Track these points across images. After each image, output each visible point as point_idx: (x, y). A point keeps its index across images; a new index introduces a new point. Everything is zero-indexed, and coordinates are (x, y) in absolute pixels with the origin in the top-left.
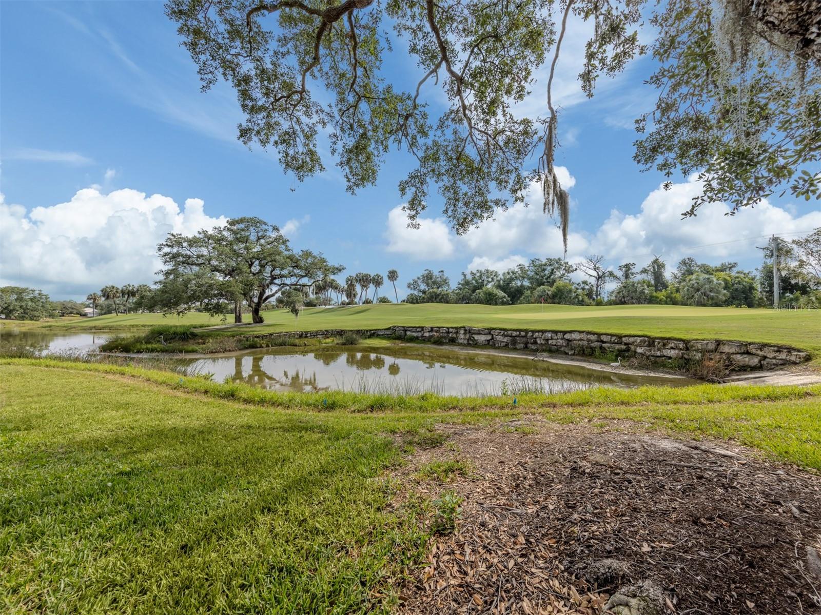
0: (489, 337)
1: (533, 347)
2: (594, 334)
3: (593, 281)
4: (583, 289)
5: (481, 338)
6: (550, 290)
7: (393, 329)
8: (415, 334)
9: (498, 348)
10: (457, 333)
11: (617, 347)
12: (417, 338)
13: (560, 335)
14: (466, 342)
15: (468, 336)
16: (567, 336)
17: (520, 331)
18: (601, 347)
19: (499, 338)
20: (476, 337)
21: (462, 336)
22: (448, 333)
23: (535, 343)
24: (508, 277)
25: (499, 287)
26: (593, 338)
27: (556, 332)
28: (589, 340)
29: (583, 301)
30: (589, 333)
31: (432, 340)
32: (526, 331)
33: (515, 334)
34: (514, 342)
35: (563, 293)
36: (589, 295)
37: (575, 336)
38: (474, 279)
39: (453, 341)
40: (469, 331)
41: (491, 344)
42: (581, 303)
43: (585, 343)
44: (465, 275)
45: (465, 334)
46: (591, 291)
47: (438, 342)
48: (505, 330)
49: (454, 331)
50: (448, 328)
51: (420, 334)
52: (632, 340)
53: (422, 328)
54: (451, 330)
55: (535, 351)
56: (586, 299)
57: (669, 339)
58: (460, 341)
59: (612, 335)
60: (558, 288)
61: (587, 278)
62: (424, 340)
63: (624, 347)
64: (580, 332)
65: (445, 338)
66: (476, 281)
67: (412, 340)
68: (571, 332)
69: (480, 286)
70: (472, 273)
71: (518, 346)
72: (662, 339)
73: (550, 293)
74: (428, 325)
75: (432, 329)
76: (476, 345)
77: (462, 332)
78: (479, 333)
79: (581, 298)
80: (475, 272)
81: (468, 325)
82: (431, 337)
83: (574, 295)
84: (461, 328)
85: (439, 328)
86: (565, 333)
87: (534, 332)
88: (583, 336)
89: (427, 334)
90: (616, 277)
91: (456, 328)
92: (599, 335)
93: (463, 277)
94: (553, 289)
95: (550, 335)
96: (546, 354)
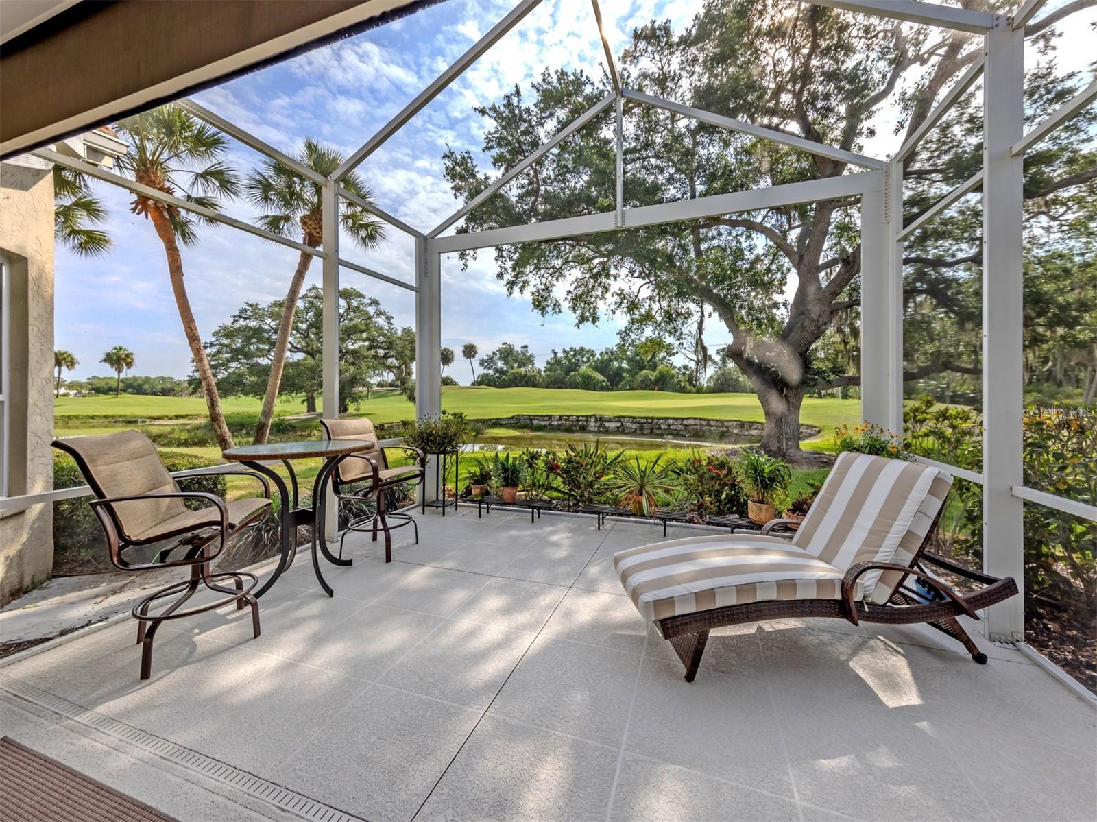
0: (619, 424)
1: (658, 432)
2: (704, 420)
3: (692, 365)
4: (684, 374)
5: (612, 425)
6: (653, 375)
7: (517, 418)
8: (543, 423)
9: (628, 434)
10: (587, 421)
11: (721, 429)
12: (545, 427)
13: (679, 421)
14: (596, 429)
15: (598, 424)
16: (685, 422)
17: (647, 418)
18: (710, 431)
19: (629, 425)
20: (607, 425)
21: (593, 424)
22: (578, 421)
23: (660, 428)
24: (606, 357)
25: (596, 369)
26: (704, 423)
27: (676, 419)
28: (701, 425)
29: (684, 387)
30: (701, 419)
31: (562, 428)
32: (652, 418)
33: (643, 421)
34: (642, 428)
35: (665, 379)
36: (690, 381)
37: (691, 422)
38: (566, 358)
39: (583, 429)
40: (600, 419)
41: (621, 431)
42: (683, 390)
43: (698, 427)
44: (555, 353)
45: (596, 421)
46: (690, 376)
47: (569, 430)
48: (634, 418)
49: (584, 419)
51: (547, 423)
52: (730, 424)
53: (550, 417)
54: (580, 418)
55: (661, 436)
56: (688, 386)
57: (753, 422)
58: (592, 429)
59: (717, 421)
60: (661, 373)
61: (686, 362)
62: (558, 428)
63: (725, 429)
64: (695, 419)
65: (575, 426)
66: (569, 361)
67: (540, 428)
68: (688, 419)
69: (574, 367)
70: (564, 351)
71: (645, 432)
72: (749, 422)
73: (653, 378)
74: (556, 413)
75: (561, 418)
76: (607, 432)
77: (593, 420)
78: (610, 420)
79: (682, 384)
80: (568, 349)
81: (598, 413)
82: (560, 425)
83: (676, 380)
84: (591, 416)
85: (569, 416)
86: (683, 419)
87: (658, 419)
88: (697, 422)
89: (555, 423)
91: (587, 416)
92: (708, 420)
93: (553, 356)
94: (656, 373)
95: (671, 421)
96: (670, 437)
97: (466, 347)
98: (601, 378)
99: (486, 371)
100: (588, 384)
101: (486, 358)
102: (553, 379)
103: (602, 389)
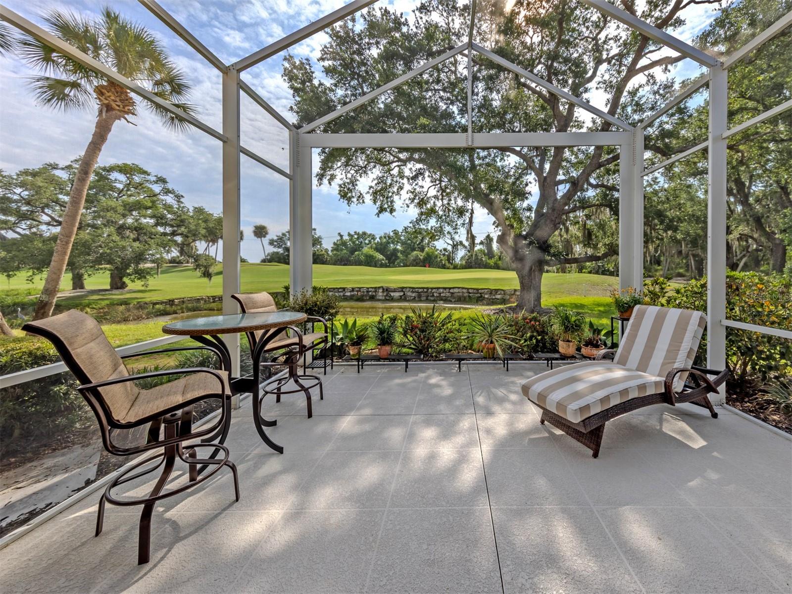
0: (402, 294)
1: (432, 299)
2: (465, 288)
3: (450, 248)
4: (444, 255)
5: (396, 295)
6: (422, 255)
9: (409, 301)
10: (375, 291)
11: (477, 295)
13: (447, 290)
14: (384, 298)
15: (385, 294)
16: (452, 291)
17: (423, 288)
18: (469, 296)
19: (409, 294)
20: (392, 294)
21: (380, 294)
22: (368, 292)
23: (433, 296)
24: (385, 240)
25: (377, 249)
26: (465, 291)
27: (445, 288)
28: (463, 292)
29: (445, 265)
30: (463, 288)
31: (354, 298)
32: (428, 288)
33: (420, 290)
34: (420, 296)
35: (431, 258)
36: (448, 260)
37: (456, 290)
38: (351, 240)
39: (372, 298)
40: (387, 290)
41: (403, 299)
42: (444, 267)
43: (461, 294)
44: (341, 236)
45: (383, 292)
46: (449, 256)
47: (360, 299)
48: (413, 288)
49: (373, 290)
50: (368, 288)
52: (483, 291)
53: (344, 289)
54: (370, 290)
55: (434, 301)
56: (447, 264)
57: (498, 290)
58: (380, 298)
59: (474, 289)
60: (427, 254)
61: (445, 246)
62: (351, 298)
63: (479, 295)
64: (459, 288)
65: (366, 296)
66: (354, 243)
68: (453, 288)
69: (359, 247)
70: (349, 235)
71: (423, 299)
72: (495, 290)
73: (422, 258)
74: (349, 286)
75: (353, 290)
76: (392, 300)
77: (381, 290)
78: (395, 291)
79: (443, 262)
80: (353, 233)
81: (385, 285)
82: (353, 296)
83: (439, 259)
84: (379, 288)
85: (360, 288)
86: (450, 288)
87: (432, 289)
88: (460, 290)
89: (348, 294)
90: (465, 247)
91: (375, 288)
92: (468, 289)
93: (339, 238)
94: (423, 254)
95: (441, 290)
96: (442, 302)
97: (256, 227)
98: (381, 257)
99: (276, 250)
100: (370, 262)
101: (275, 238)
102: (339, 257)
103: (382, 266)
